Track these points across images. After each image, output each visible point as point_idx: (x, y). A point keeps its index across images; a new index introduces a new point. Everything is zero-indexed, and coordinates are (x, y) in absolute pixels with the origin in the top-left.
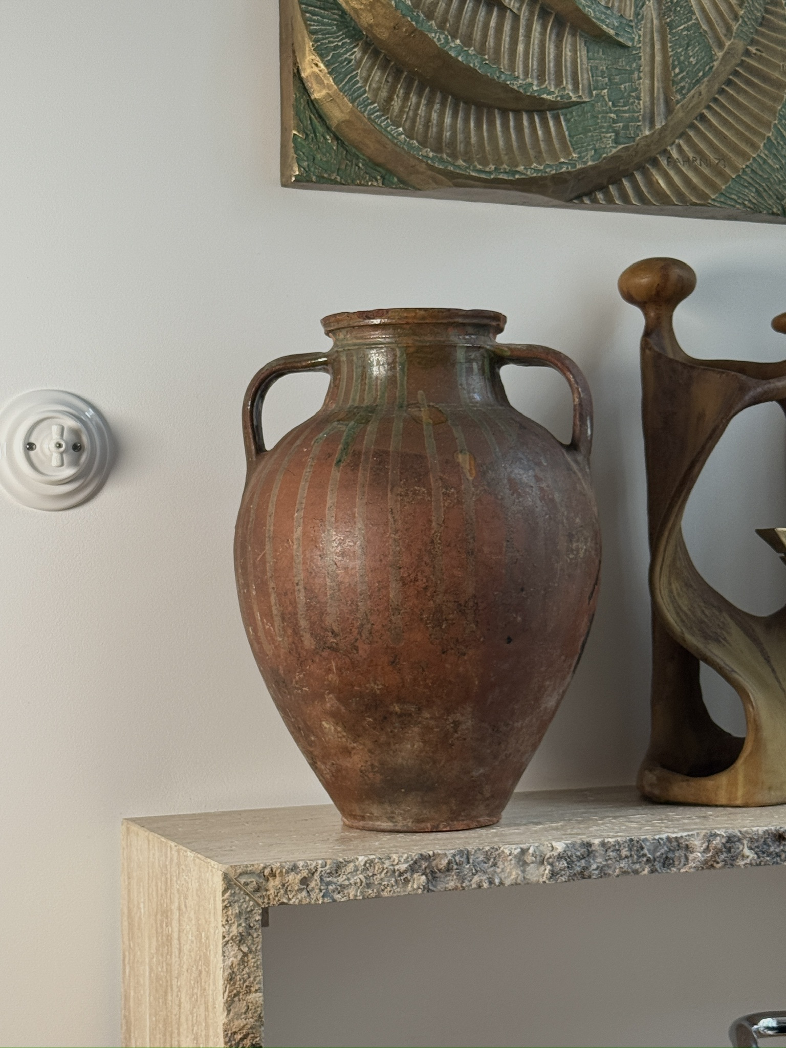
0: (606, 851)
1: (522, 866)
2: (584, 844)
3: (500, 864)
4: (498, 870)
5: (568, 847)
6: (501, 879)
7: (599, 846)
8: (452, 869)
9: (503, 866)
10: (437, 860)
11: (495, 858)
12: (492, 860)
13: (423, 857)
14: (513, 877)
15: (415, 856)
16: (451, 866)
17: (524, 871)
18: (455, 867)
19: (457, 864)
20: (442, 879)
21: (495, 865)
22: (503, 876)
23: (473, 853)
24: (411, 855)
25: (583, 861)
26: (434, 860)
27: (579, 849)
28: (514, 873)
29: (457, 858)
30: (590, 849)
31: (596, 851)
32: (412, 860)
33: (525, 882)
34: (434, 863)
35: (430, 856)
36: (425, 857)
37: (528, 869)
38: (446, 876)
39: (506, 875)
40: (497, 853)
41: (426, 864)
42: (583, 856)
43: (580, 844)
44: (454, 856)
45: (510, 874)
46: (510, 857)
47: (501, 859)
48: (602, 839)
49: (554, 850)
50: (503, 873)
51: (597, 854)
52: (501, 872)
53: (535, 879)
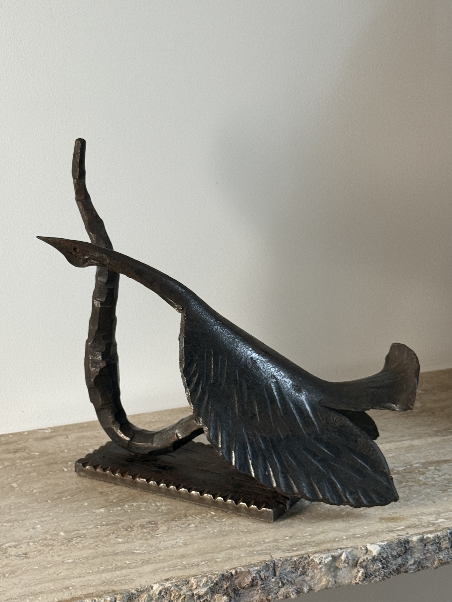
0: (425, 545)
1: (334, 571)
2: (401, 543)
3: (310, 572)
4: (308, 578)
5: (384, 549)
6: (310, 586)
7: (417, 542)
8: (257, 585)
9: (313, 574)
10: (240, 578)
11: (304, 568)
12: (301, 569)
13: (224, 577)
14: (323, 583)
15: (215, 578)
16: (255, 583)
17: (335, 576)
18: (260, 583)
19: (262, 579)
20: (245, 595)
21: (304, 573)
22: (312, 584)
23: (279, 565)
24: (211, 578)
25: (400, 559)
26: (236, 578)
27: (396, 548)
28: (324, 580)
29: (261, 574)
30: (407, 547)
31: (415, 547)
32: (212, 582)
33: (337, 585)
34: (236, 582)
35: (232, 575)
36: (227, 577)
37: (340, 573)
38: (250, 591)
39: (316, 582)
40: (306, 562)
41: (228, 584)
42: (399, 555)
43: (397, 543)
44: (258, 572)
45: (320, 580)
46: (320, 566)
47: (310, 568)
48: (421, 536)
49: (368, 553)
50: (312, 580)
51: (415, 550)
52: (310, 580)
53: (347, 582)
